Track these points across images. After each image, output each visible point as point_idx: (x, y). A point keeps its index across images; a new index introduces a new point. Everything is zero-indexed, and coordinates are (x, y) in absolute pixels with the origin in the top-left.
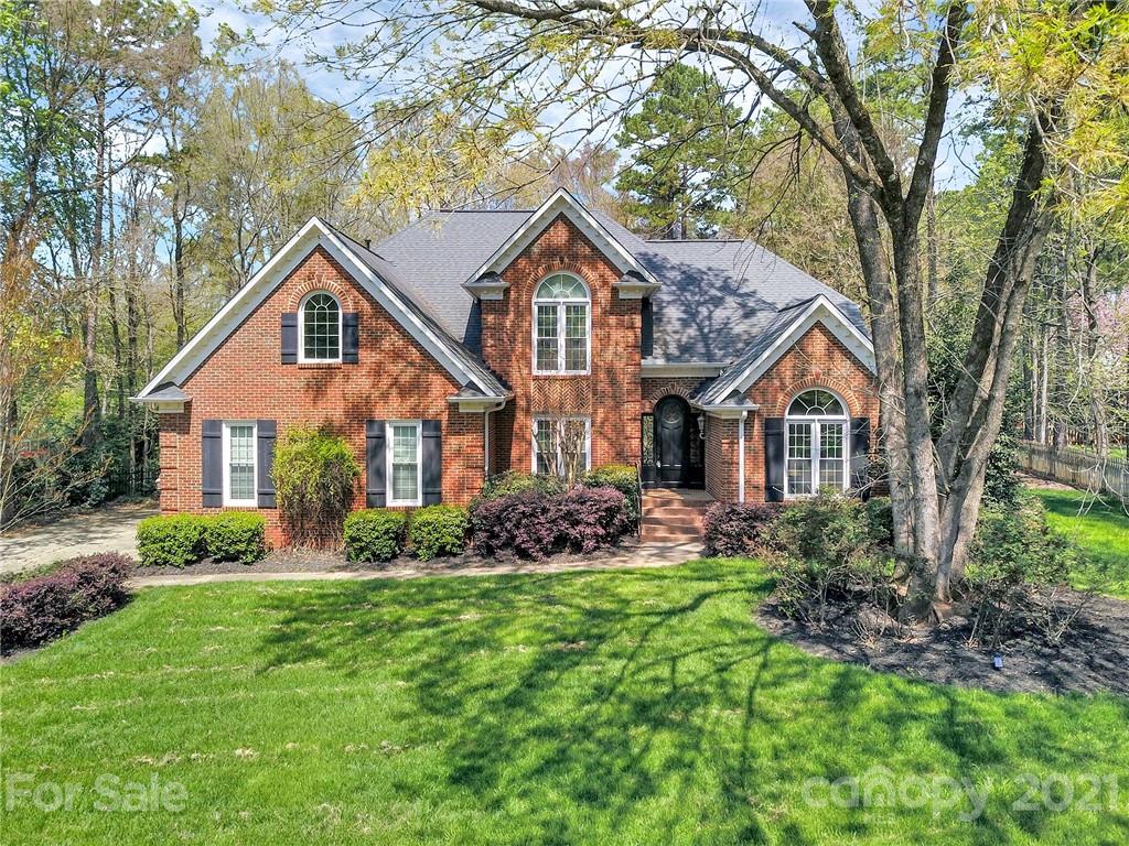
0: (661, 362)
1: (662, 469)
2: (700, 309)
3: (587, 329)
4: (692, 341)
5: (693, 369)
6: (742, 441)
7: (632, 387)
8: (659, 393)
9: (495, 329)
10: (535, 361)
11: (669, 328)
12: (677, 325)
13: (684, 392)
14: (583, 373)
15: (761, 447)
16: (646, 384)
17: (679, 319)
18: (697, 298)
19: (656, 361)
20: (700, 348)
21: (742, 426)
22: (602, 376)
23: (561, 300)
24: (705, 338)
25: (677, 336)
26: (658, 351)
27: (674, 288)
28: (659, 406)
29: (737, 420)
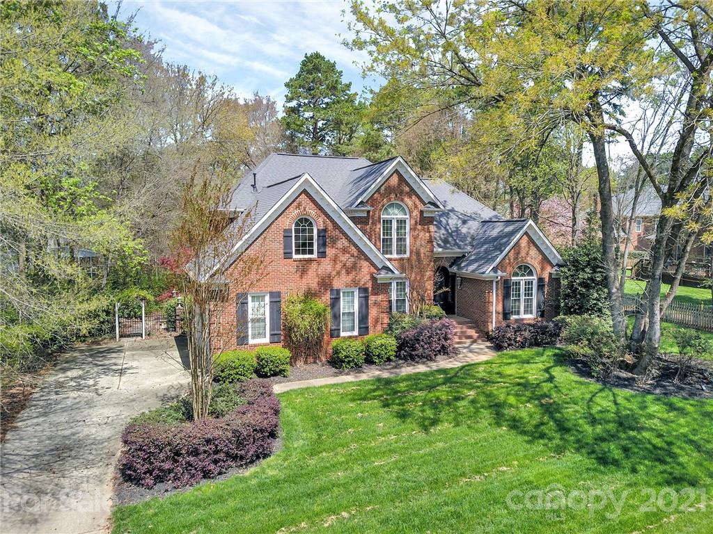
3: (407, 233)
5: (454, 253)
6: (495, 291)
7: (430, 263)
14: (405, 256)
15: (502, 294)
20: (452, 241)
21: (494, 284)
22: (414, 256)
23: (394, 217)
24: (451, 235)
29: (492, 281)
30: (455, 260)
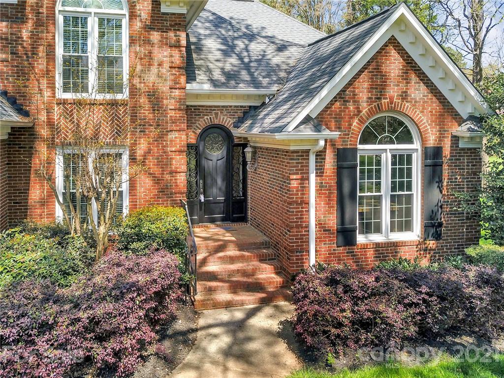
0: (207, 87)
1: (207, 202)
2: (236, 42)
3: (124, 47)
4: (235, 69)
5: (238, 97)
6: (313, 177)
7: (178, 114)
8: (203, 122)
9: (6, 39)
10: (59, 81)
11: (210, 57)
12: (219, 55)
13: (227, 121)
14: (119, 97)
15: (333, 183)
16: (191, 112)
17: (219, 50)
18: (230, 33)
19: (201, 86)
20: (244, 75)
21: (312, 159)
22: (143, 100)
23: (93, 10)
24: (247, 67)
25: (220, 64)
26: (201, 76)
27: (207, 25)
28: (202, 136)
29: (307, 152)
30: (245, 113)
